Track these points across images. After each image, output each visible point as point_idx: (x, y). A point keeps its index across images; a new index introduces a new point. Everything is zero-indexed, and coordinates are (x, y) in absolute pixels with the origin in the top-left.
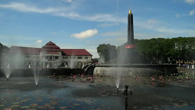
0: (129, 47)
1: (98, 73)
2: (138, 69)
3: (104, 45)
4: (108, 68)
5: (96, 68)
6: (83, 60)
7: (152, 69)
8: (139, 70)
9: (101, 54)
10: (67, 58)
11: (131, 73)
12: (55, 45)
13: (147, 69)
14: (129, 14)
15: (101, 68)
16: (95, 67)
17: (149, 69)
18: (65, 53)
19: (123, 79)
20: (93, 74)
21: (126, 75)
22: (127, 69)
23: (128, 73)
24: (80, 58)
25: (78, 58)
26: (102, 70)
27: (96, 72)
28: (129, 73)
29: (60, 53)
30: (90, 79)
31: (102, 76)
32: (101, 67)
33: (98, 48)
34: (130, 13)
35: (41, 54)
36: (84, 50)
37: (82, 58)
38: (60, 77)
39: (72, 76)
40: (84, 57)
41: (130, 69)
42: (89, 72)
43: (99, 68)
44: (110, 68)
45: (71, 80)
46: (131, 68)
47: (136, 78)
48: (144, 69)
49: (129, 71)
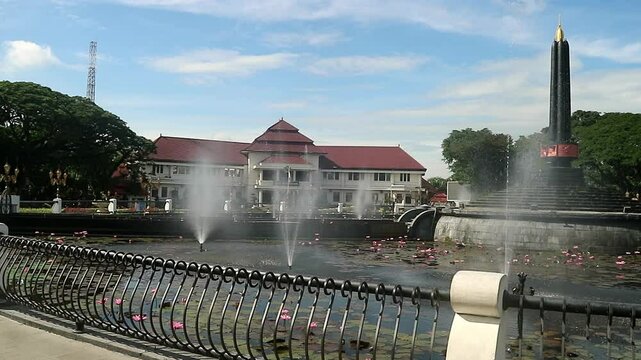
0: (554, 154)
1: (450, 235)
2: (579, 227)
3: (468, 133)
4: (480, 221)
5: (442, 221)
6: (394, 185)
7: (625, 230)
8: (582, 231)
9: (456, 165)
10: (337, 178)
11: (554, 240)
12: (297, 131)
13: (609, 229)
14: (556, 43)
15: (458, 220)
16: (439, 215)
17: (616, 229)
18: (332, 161)
19: (527, 258)
20: (432, 240)
21: (538, 247)
22: (540, 226)
23: (546, 240)
24: (382, 178)
25: (376, 179)
26: (463, 226)
27: (444, 231)
28: (549, 241)
29: (316, 161)
30: (425, 254)
31: (460, 246)
32: (460, 219)
33: (447, 143)
34: (558, 40)
35: (252, 164)
36: (397, 150)
37: (389, 179)
38: (335, 244)
39: (370, 241)
40: (395, 176)
41: (551, 226)
42: (422, 232)
43: (452, 222)
44: (489, 223)
45: (373, 255)
46: (555, 224)
47: (569, 257)
48: (599, 228)
49: (549, 233)
